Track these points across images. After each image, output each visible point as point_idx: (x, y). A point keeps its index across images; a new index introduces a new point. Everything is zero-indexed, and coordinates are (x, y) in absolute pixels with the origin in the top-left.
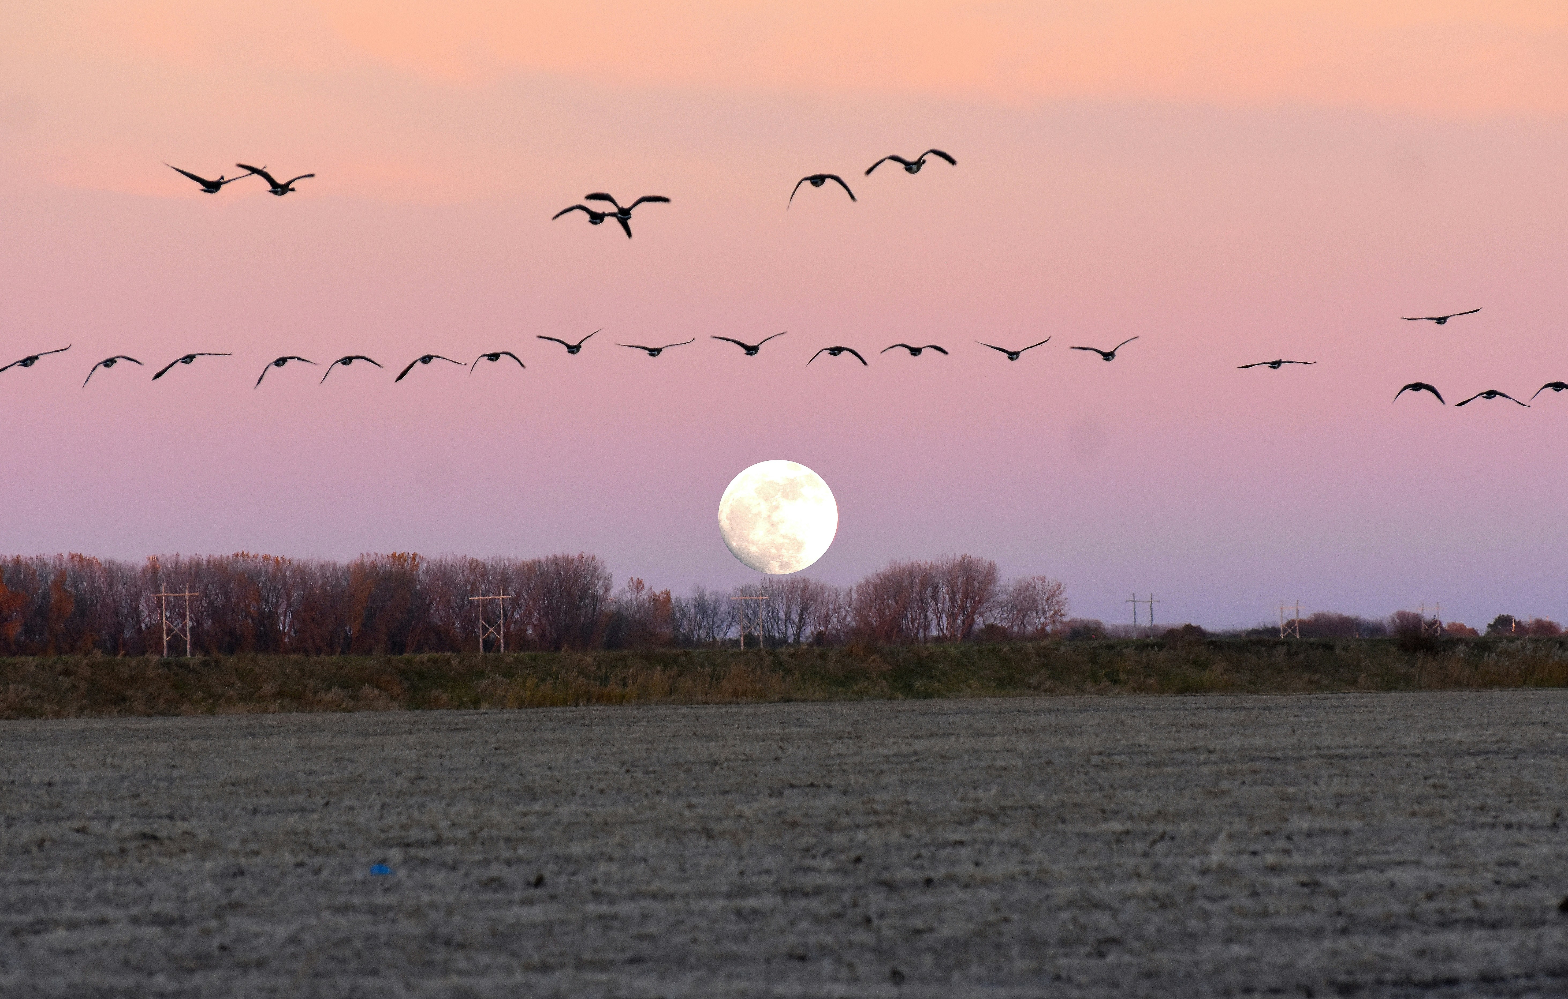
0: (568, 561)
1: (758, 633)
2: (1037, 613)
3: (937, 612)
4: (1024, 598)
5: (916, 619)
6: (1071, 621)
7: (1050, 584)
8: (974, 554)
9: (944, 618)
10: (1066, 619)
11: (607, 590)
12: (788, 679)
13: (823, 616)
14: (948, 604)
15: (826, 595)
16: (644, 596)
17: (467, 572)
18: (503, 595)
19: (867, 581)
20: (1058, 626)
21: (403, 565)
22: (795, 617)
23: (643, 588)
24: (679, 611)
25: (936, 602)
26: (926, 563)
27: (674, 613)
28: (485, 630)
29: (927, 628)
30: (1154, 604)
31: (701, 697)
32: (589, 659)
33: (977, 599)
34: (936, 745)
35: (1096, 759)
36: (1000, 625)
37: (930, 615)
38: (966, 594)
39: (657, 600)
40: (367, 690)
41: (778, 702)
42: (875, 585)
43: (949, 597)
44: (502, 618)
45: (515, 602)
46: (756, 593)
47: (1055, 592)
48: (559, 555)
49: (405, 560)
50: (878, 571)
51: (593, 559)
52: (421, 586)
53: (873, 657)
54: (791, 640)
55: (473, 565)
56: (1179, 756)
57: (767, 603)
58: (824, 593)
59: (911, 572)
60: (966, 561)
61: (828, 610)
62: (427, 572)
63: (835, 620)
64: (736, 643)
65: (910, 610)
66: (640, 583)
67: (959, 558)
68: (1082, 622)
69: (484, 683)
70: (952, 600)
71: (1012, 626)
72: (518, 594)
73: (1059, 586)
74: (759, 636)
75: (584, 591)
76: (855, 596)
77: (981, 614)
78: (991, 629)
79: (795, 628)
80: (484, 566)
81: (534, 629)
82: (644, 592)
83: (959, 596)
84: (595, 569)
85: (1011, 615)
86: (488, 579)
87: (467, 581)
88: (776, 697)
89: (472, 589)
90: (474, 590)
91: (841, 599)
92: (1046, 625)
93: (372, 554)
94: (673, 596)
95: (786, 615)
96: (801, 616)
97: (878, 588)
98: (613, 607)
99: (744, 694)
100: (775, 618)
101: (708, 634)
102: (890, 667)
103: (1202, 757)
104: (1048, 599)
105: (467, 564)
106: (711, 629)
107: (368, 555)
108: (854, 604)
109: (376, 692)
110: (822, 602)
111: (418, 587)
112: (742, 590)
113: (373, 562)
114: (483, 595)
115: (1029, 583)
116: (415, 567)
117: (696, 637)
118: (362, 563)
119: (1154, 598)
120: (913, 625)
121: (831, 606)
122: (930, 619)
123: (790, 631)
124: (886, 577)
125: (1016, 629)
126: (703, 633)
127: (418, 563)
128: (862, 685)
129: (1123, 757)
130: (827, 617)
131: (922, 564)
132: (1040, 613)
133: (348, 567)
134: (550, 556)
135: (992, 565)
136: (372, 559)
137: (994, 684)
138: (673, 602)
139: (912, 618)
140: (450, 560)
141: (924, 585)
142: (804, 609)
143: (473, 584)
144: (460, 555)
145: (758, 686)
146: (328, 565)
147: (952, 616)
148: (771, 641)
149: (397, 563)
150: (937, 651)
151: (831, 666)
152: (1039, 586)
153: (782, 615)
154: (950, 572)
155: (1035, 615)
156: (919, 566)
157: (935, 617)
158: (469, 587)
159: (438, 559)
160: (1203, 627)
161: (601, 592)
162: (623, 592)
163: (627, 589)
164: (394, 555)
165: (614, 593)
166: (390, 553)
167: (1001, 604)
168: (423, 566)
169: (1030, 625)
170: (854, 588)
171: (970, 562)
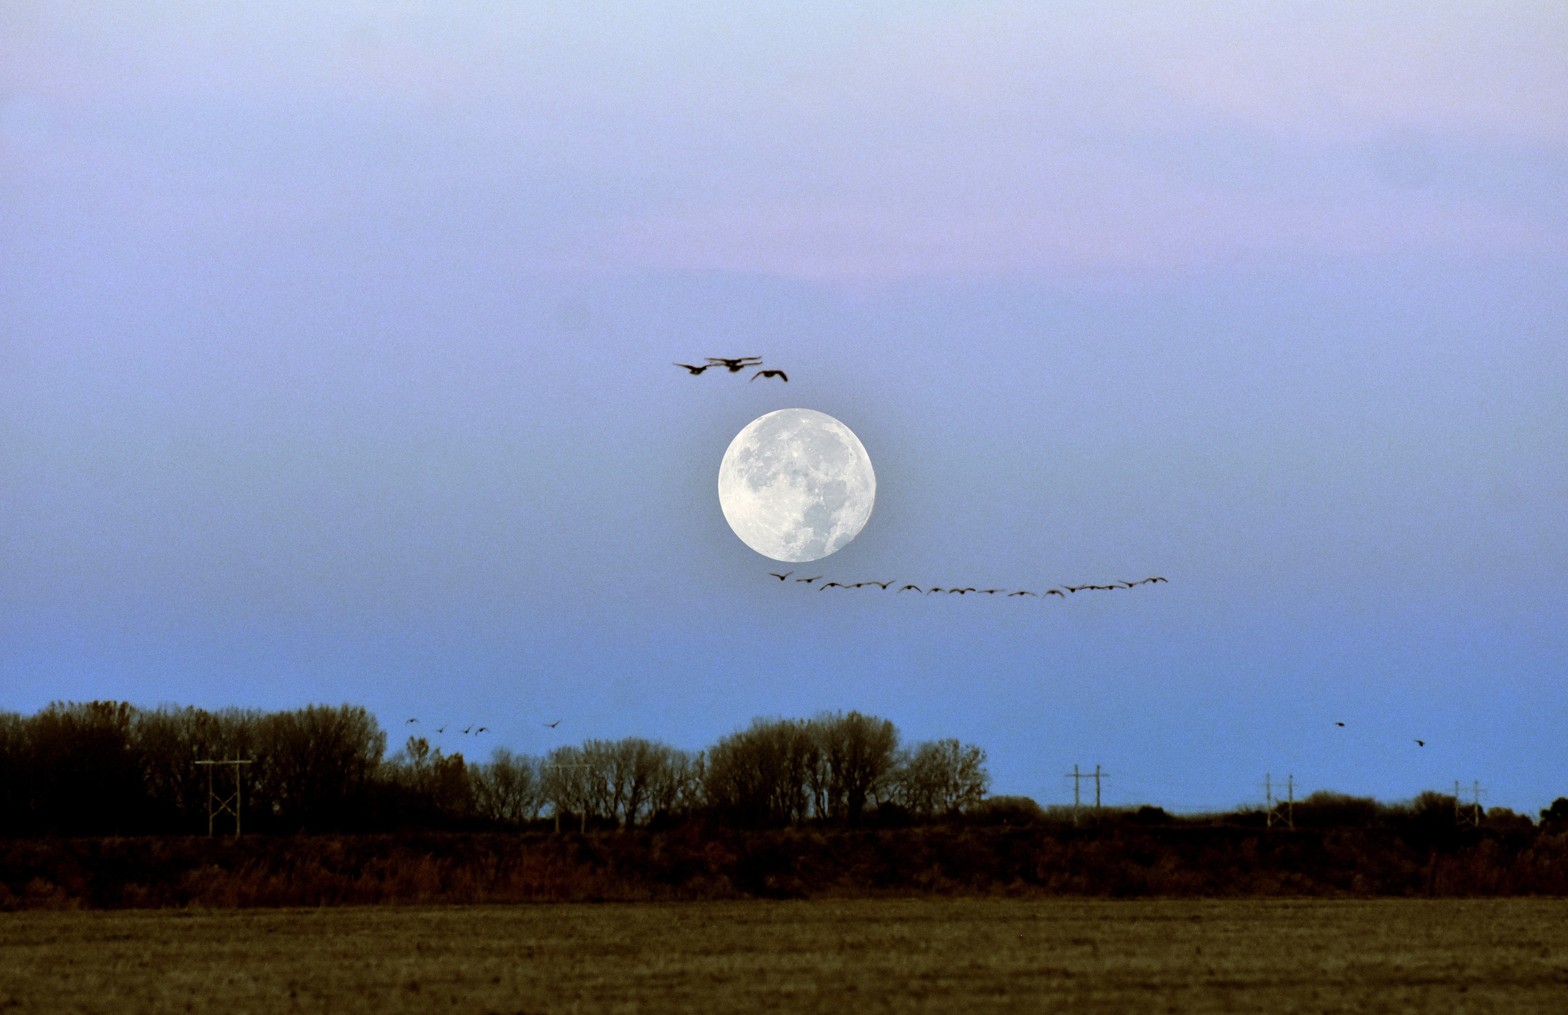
0: (327, 715)
1: (578, 810)
2: (947, 790)
3: (816, 786)
4: (931, 770)
5: (787, 794)
6: (990, 800)
7: (964, 751)
8: (865, 711)
9: (826, 793)
10: (984, 797)
11: (379, 752)
12: (600, 871)
13: (665, 790)
14: (829, 777)
15: (669, 762)
16: (429, 761)
17: (193, 728)
18: (241, 759)
19: (723, 746)
20: (976, 805)
21: (108, 719)
22: (628, 791)
23: (426, 752)
24: (475, 782)
25: (815, 773)
26: (802, 722)
27: (468, 785)
28: (216, 805)
29: (802, 807)
30: (1101, 778)
31: (481, 894)
32: (336, 845)
33: (868, 770)
34: (712, 964)
35: (914, 984)
36: (898, 804)
37: (807, 790)
38: (853, 763)
39: (445, 767)
40: (38, 884)
41: (583, 901)
42: (735, 751)
43: (832, 766)
44: (238, 789)
45: (257, 769)
46: (577, 759)
47: (971, 761)
48: (316, 706)
49: (111, 712)
50: (739, 732)
51: (362, 713)
52: (131, 745)
53: (711, 844)
54: (623, 820)
55: (202, 720)
56: (1024, 981)
57: (592, 772)
58: (666, 759)
59: (783, 732)
60: (855, 720)
61: (671, 782)
62: (139, 728)
63: (680, 795)
64: (548, 824)
65: (779, 782)
66: (422, 743)
67: (845, 716)
68: (1009, 800)
69: (195, 874)
70: (836, 769)
71: (914, 806)
72: (262, 758)
73: (976, 753)
74: (580, 816)
75: (349, 753)
76: (708, 763)
77: (874, 790)
78: (887, 808)
79: (628, 806)
80: (216, 721)
81: (282, 806)
82: (428, 755)
83: (844, 765)
84: (364, 725)
85: (912, 791)
86: (221, 738)
87: (193, 739)
88: (582, 896)
89: (199, 750)
90: (203, 753)
91: (690, 768)
92: (959, 805)
93: (66, 703)
94: (467, 761)
95: (617, 788)
96: (635, 790)
97: (739, 754)
98: (386, 777)
99: (540, 890)
100: (602, 792)
101: (514, 814)
102: (734, 858)
103: (1054, 983)
104: (962, 770)
105: (193, 718)
106: (517, 805)
107: (61, 704)
108: (707, 775)
109: (49, 886)
110: (665, 771)
111: (128, 746)
112: (557, 755)
113: (68, 714)
114: (213, 758)
115: (937, 751)
116: (124, 720)
117: (498, 816)
118: (52, 713)
119: (1101, 771)
120: (784, 802)
121: (677, 777)
122: (806, 795)
123: (621, 809)
124: (750, 741)
125: (918, 809)
126: (507, 812)
127: (128, 716)
128: (698, 880)
129: (952, 983)
130: (671, 793)
131: (796, 723)
132: (951, 789)
133: (34, 720)
134: (304, 708)
135: (888, 726)
136: (67, 708)
137: (870, 882)
138: (469, 770)
139: (782, 792)
140: (170, 712)
141: (799, 751)
142: (641, 781)
143: (202, 745)
144: (184, 706)
145: (558, 881)
146: (9, 718)
147: (835, 793)
148: (594, 820)
149: (100, 715)
150: (797, 836)
151: (657, 854)
152: (950, 753)
153: (611, 788)
154: (832, 733)
155: (944, 791)
156: (793, 727)
157: (813, 793)
158: (195, 748)
159: (155, 710)
160: (1166, 809)
161: (370, 756)
162: (401, 757)
163: (405, 751)
164: (96, 703)
165: (387, 756)
166: (92, 701)
167: (900, 777)
168: (135, 720)
169: (937, 802)
170: (707, 753)
171: (860, 720)
